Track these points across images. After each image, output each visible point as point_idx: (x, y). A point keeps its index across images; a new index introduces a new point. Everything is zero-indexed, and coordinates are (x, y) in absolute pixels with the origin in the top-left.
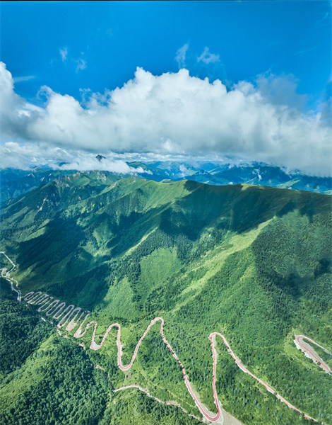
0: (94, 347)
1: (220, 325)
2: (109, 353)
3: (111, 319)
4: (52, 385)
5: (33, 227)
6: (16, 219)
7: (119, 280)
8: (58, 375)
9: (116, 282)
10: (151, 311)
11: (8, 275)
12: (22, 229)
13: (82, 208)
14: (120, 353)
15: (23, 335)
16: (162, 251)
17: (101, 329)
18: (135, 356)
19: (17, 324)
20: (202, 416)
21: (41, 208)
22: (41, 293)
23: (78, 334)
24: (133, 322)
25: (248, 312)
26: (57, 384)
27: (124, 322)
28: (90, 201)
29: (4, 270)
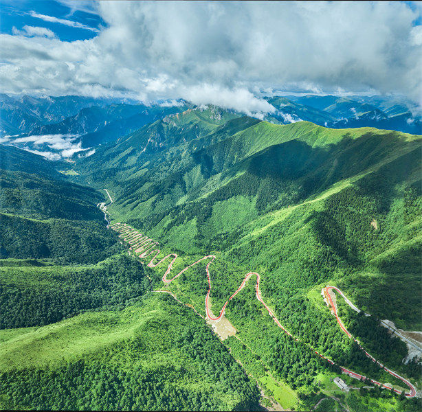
0: (151, 265)
1: (261, 267)
2: (160, 271)
3: (172, 250)
4: (107, 273)
5: (134, 168)
6: (120, 159)
7: (189, 220)
8: (114, 269)
9: (185, 221)
10: (209, 249)
11: (105, 208)
12: (124, 169)
13: (183, 150)
14: (168, 272)
15: (102, 247)
16: (241, 199)
17: (161, 255)
18: (179, 275)
19: (99, 239)
20: (205, 316)
21: (145, 150)
22: (125, 225)
23: (142, 256)
24: (189, 255)
25: (290, 258)
26: (111, 274)
27: (182, 253)
28: (193, 143)
29: (103, 204)
